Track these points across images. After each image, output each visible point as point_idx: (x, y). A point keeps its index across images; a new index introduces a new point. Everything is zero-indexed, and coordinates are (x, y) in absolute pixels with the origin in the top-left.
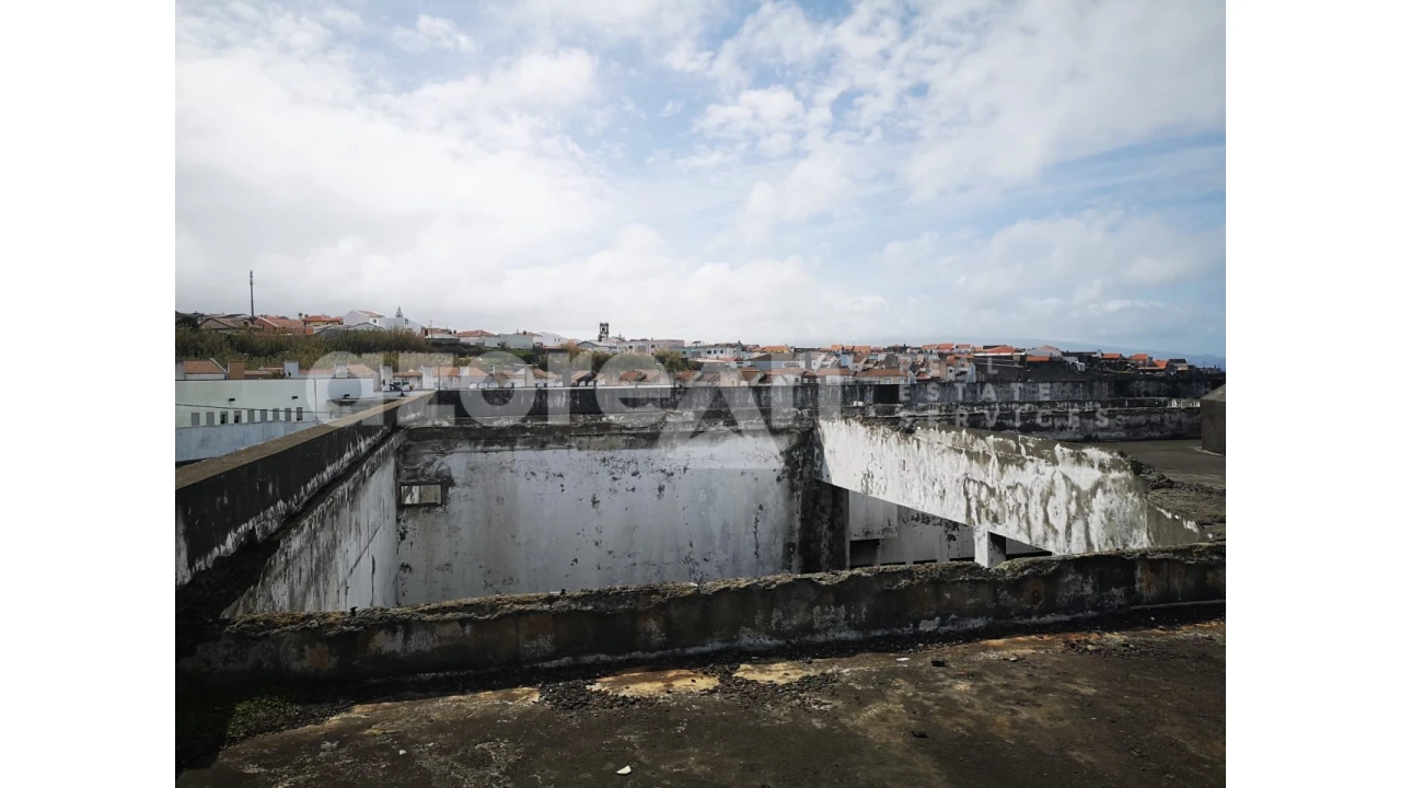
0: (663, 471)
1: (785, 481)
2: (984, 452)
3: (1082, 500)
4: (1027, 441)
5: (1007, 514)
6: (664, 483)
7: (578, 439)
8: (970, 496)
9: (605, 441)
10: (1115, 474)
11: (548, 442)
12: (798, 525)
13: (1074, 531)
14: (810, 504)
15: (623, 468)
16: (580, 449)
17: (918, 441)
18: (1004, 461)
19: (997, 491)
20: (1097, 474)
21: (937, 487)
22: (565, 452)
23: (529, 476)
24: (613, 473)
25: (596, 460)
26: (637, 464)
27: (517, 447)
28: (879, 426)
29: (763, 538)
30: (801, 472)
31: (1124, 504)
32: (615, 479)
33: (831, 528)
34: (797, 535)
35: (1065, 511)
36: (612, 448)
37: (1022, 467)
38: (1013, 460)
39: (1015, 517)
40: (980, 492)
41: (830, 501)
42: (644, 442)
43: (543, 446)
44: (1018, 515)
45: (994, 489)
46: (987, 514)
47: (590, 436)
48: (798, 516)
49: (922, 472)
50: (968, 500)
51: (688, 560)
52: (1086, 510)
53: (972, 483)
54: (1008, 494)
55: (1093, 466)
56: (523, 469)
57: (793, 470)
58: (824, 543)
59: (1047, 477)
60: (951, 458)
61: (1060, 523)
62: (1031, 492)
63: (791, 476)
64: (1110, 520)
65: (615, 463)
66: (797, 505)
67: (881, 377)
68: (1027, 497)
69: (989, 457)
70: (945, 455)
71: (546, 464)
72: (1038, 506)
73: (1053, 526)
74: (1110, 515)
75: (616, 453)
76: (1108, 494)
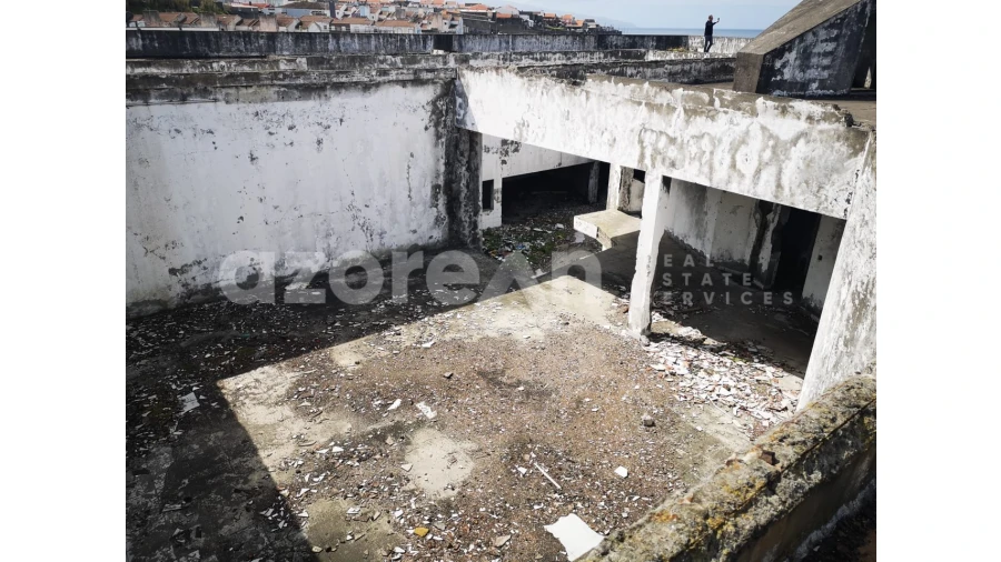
0: (320, 124)
1: (432, 130)
2: (668, 104)
3: (779, 149)
4: (723, 94)
5: (687, 161)
6: (321, 136)
7: (224, 91)
8: (644, 144)
9: (255, 93)
10: (824, 126)
11: (189, 95)
12: (442, 168)
13: (764, 175)
14: (452, 149)
15: (278, 122)
16: (227, 102)
17: (587, 92)
18: (691, 113)
19: (679, 140)
20: (803, 125)
21: (607, 136)
22: (211, 105)
23: (173, 133)
24: (267, 128)
25: (247, 114)
26: (292, 117)
27: (152, 101)
28: (540, 78)
29: (414, 184)
30: (445, 121)
31: (829, 151)
32: (271, 134)
33: (468, 169)
34: (442, 178)
35: (756, 158)
36: (263, 100)
37: (713, 118)
38: (702, 112)
39: (697, 163)
40: (657, 141)
41: (467, 146)
42: (297, 94)
43: (184, 99)
44: (700, 160)
45: (675, 139)
46: (664, 159)
47: (236, 87)
48: (443, 161)
49: (589, 122)
50: (643, 148)
51: (351, 207)
52: (782, 157)
53: (649, 133)
54: (691, 142)
55: (799, 118)
56: (165, 126)
57: (438, 119)
58: (464, 182)
59: (743, 127)
60: (629, 109)
61: (748, 169)
62: (720, 141)
63: (437, 125)
64: (808, 166)
65: (269, 117)
66: (441, 151)
67: (395, 26)
68: (714, 146)
69: (674, 109)
70: (620, 106)
71: (192, 120)
72: (726, 154)
73: (739, 171)
74: (809, 163)
75: (268, 106)
76: (812, 144)
